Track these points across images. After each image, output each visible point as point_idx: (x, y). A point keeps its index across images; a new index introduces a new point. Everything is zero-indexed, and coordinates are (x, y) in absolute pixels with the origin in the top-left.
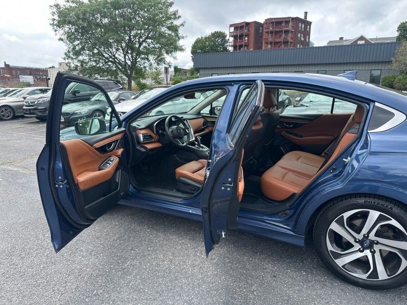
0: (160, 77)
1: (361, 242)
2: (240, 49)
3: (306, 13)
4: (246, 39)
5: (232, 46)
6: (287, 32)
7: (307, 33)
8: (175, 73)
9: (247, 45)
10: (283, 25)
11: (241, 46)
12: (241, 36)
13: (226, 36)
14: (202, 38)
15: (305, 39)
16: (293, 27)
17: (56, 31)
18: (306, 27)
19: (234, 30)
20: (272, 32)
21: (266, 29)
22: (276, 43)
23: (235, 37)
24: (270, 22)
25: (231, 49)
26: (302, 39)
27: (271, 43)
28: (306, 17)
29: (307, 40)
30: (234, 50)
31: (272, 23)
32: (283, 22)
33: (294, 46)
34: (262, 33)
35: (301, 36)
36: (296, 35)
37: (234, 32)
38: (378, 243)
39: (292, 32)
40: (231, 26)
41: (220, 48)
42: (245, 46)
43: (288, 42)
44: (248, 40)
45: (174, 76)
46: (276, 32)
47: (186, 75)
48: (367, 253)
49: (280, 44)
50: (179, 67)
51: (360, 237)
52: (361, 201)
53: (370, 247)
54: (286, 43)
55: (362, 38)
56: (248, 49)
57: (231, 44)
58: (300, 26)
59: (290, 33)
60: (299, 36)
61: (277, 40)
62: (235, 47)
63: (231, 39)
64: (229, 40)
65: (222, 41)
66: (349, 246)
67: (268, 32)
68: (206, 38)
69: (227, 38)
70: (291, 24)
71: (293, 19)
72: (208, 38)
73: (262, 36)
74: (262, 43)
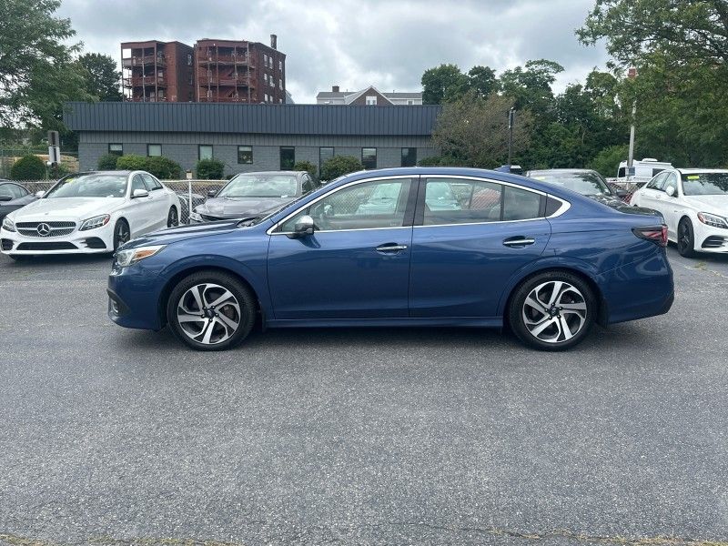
1: (549, 311)
2: (148, 94)
3: (274, 37)
4: (161, 75)
5: (129, 87)
6: (242, 69)
7: (279, 75)
9: (163, 88)
10: (234, 54)
11: (150, 89)
12: (150, 69)
15: (277, 85)
16: (253, 61)
18: (276, 64)
19: (133, 55)
20: (213, 67)
21: (201, 59)
22: (223, 88)
23: (136, 70)
24: (208, 46)
25: (128, 93)
26: (272, 85)
27: (213, 88)
28: (274, 44)
29: (281, 86)
30: (134, 95)
31: (212, 49)
32: (232, 49)
33: (258, 97)
34: (193, 66)
35: (269, 79)
36: (260, 77)
37: (132, 59)
38: (562, 308)
39: (251, 69)
40: (124, 46)
42: (159, 89)
43: (246, 88)
44: (165, 78)
46: (222, 68)
48: (555, 319)
49: (230, 92)
51: (548, 306)
52: (548, 275)
53: (557, 314)
54: (243, 89)
55: (371, 92)
56: (165, 95)
57: (126, 83)
58: (266, 59)
59: (249, 72)
60: (266, 78)
61: (225, 83)
62: (136, 89)
63: (127, 74)
64: (121, 74)
65: (105, 74)
66: (540, 316)
67: (205, 66)
69: (118, 69)
70: (248, 54)
71: (251, 45)
73: (193, 73)
74: (193, 85)
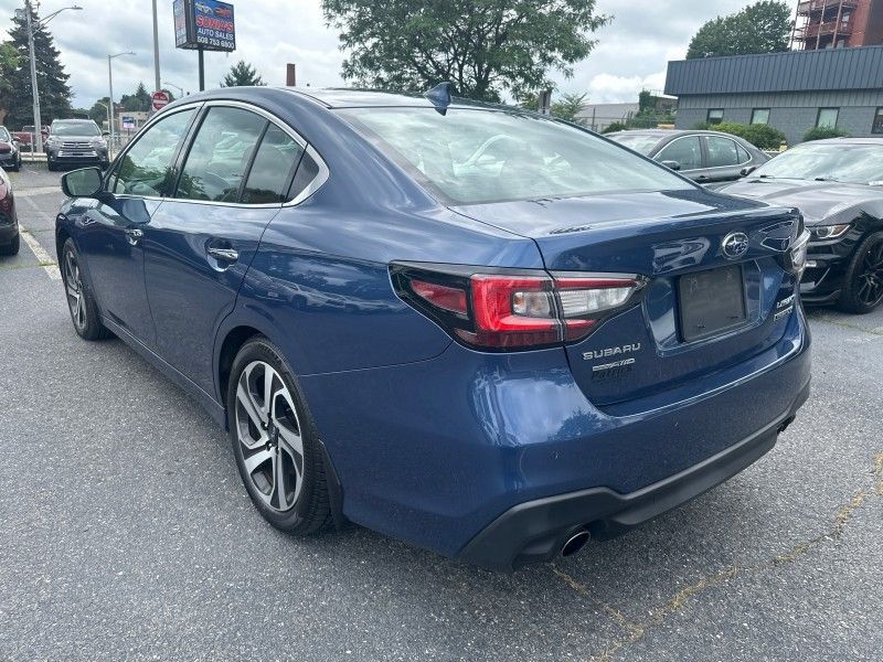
0: (575, 116)
2: (822, 46)
4: (846, 19)
5: (801, 39)
8: (641, 109)
9: (845, 37)
11: (826, 40)
12: (831, 13)
13: (788, 14)
14: (720, 21)
17: (330, 17)
23: (814, 15)
25: (798, 46)
41: (768, 45)
42: (838, 38)
44: (850, 23)
45: (638, 115)
47: (668, 113)
50: (652, 94)
56: (846, 44)
57: (797, 34)
62: (809, 41)
63: (802, 21)
64: (794, 23)
65: (774, 26)
68: (730, 21)
69: (792, 17)
72: (737, 19)
